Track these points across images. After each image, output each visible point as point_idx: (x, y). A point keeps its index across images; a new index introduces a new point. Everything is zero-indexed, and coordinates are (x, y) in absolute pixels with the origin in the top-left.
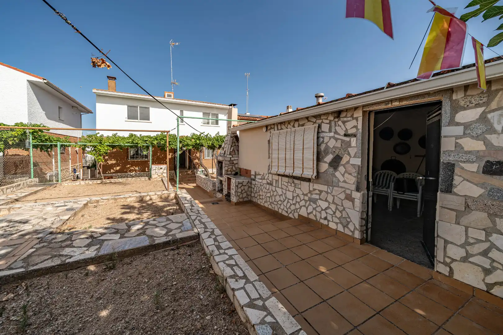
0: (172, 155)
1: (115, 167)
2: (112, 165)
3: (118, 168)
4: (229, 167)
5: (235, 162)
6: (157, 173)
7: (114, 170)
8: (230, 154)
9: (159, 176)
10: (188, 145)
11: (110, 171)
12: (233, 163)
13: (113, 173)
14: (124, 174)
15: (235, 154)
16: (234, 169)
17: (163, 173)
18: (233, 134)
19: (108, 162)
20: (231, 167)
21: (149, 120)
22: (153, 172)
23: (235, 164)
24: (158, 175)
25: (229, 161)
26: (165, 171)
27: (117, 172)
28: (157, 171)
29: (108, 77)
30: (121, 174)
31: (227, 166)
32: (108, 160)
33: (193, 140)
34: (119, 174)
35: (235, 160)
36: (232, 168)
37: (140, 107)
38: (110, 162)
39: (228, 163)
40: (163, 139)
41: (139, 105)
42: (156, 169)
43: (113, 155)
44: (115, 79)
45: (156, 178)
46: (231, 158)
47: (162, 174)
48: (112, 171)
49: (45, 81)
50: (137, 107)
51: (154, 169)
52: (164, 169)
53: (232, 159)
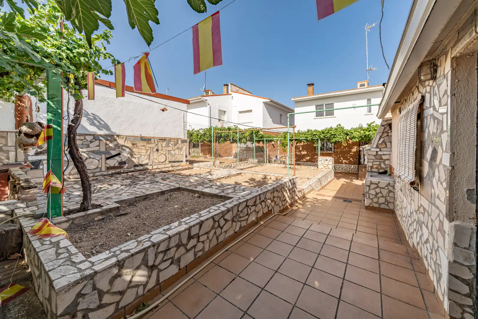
0: (357, 149)
1: (306, 157)
2: (304, 155)
3: (308, 158)
4: (374, 163)
5: (384, 157)
6: (322, 164)
7: (305, 159)
8: (377, 147)
9: (325, 167)
10: (354, 138)
11: (303, 160)
12: (382, 159)
13: (305, 162)
14: (312, 163)
15: (386, 147)
16: (383, 165)
17: (328, 164)
18: (386, 121)
19: (302, 152)
20: (378, 163)
21: (333, 115)
22: (319, 163)
23: (385, 160)
24: (323, 165)
25: (374, 156)
26: (331, 163)
27: (307, 161)
28: (323, 162)
29: (308, 85)
30: (310, 163)
31: (372, 161)
32: (301, 151)
33: (362, 132)
34: (309, 163)
35: (384, 155)
36: (380, 165)
37: (326, 105)
38: (303, 153)
39: (374, 158)
40: (329, 133)
41: (325, 102)
42: (322, 160)
43: (305, 147)
44: (313, 84)
45: (322, 168)
46: (377, 152)
47: (327, 166)
48: (304, 160)
49: (270, 100)
50: (323, 105)
51: (320, 160)
52: (330, 161)
53: (379, 153)
